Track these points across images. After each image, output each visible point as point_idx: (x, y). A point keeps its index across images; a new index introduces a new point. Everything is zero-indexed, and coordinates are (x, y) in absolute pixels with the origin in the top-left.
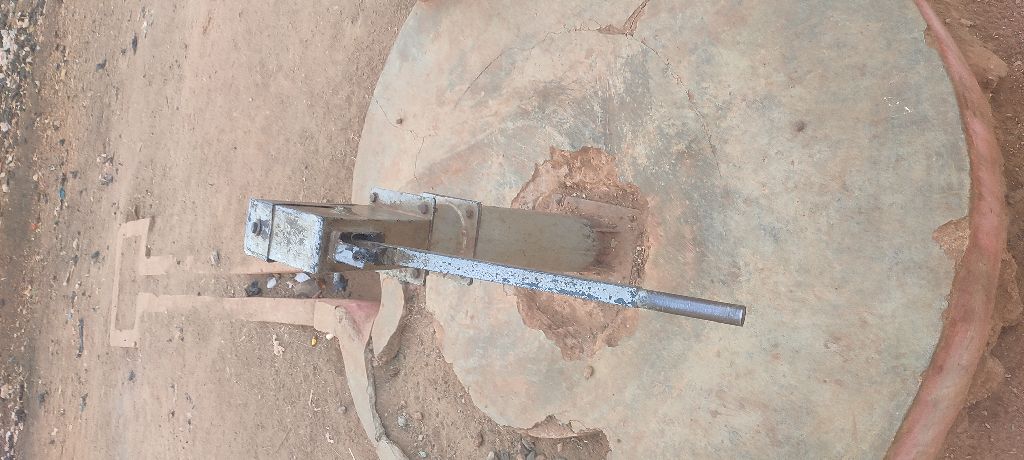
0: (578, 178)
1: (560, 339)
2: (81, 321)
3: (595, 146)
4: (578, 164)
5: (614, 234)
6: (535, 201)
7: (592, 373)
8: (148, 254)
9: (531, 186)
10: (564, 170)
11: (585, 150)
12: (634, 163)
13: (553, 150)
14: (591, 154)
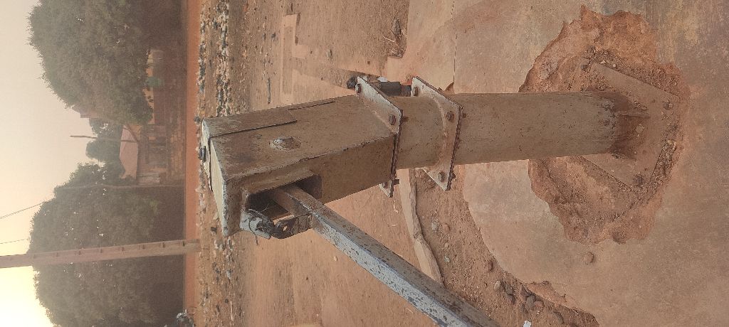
0: (609, 44)
1: (565, 216)
2: (269, 80)
3: (634, 11)
4: (611, 30)
5: (642, 119)
6: (559, 62)
7: (593, 260)
8: (296, 42)
9: (557, 46)
10: (595, 33)
11: (621, 15)
12: (681, 40)
13: (584, 10)
14: (628, 21)
